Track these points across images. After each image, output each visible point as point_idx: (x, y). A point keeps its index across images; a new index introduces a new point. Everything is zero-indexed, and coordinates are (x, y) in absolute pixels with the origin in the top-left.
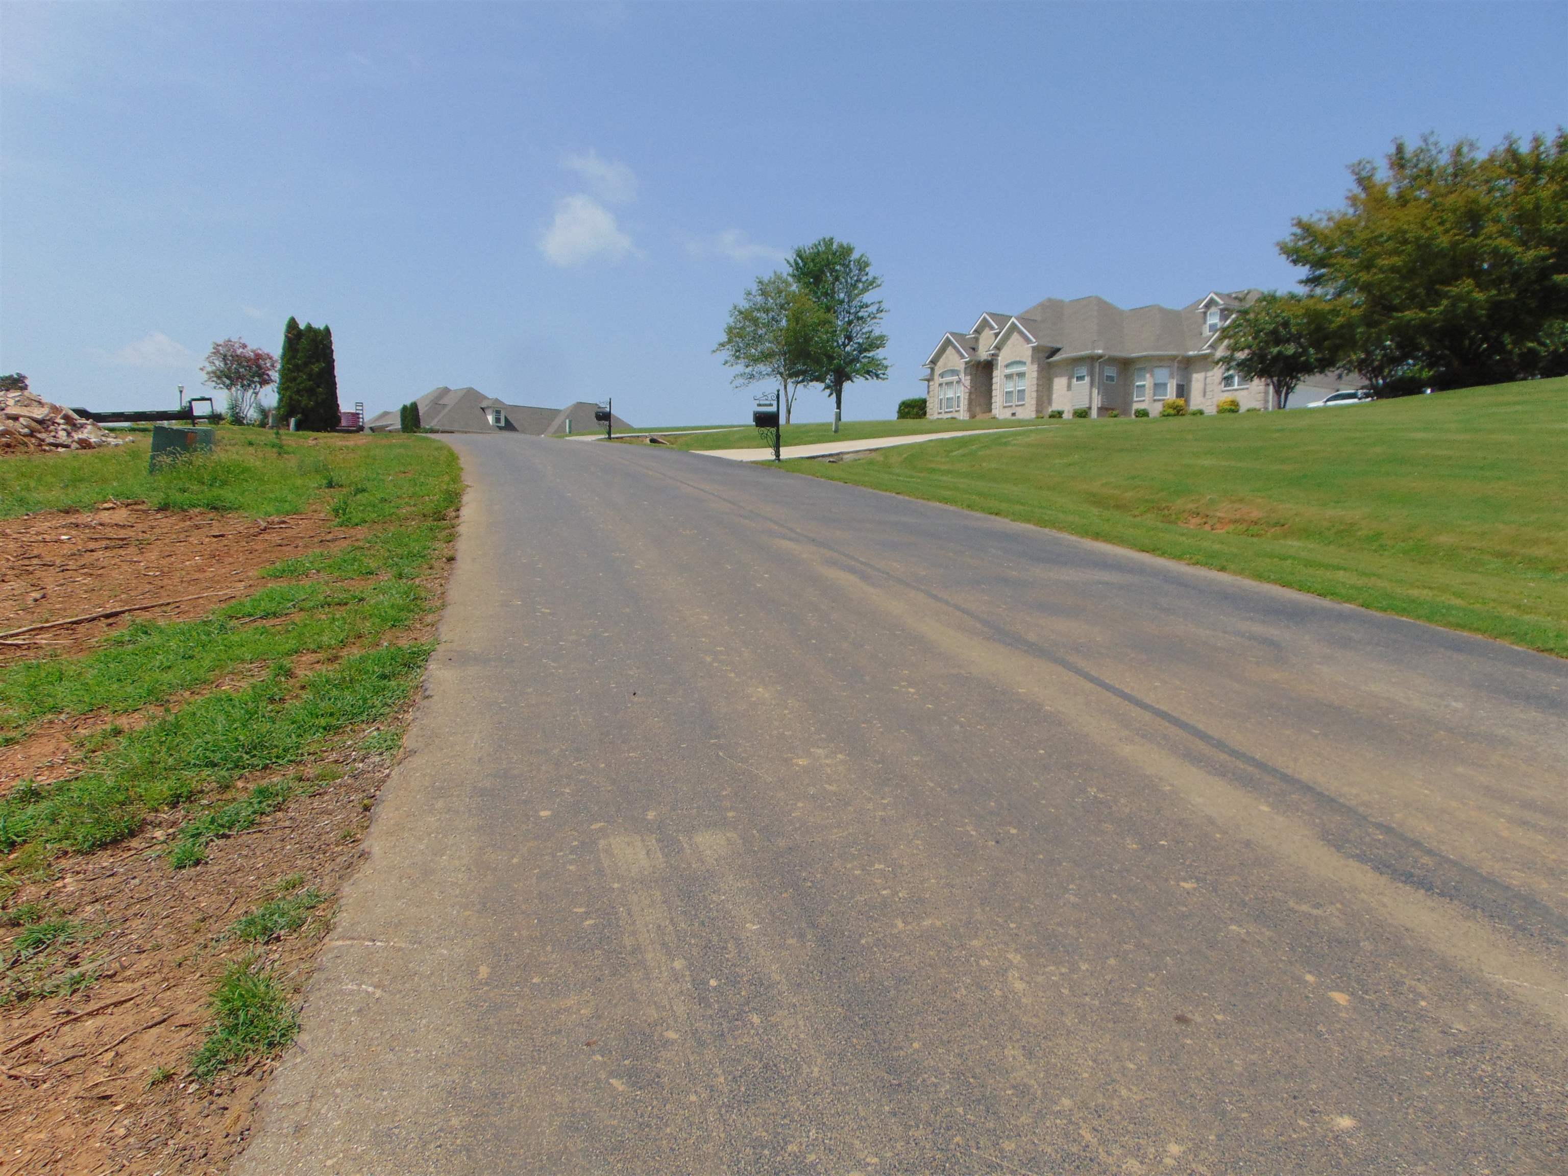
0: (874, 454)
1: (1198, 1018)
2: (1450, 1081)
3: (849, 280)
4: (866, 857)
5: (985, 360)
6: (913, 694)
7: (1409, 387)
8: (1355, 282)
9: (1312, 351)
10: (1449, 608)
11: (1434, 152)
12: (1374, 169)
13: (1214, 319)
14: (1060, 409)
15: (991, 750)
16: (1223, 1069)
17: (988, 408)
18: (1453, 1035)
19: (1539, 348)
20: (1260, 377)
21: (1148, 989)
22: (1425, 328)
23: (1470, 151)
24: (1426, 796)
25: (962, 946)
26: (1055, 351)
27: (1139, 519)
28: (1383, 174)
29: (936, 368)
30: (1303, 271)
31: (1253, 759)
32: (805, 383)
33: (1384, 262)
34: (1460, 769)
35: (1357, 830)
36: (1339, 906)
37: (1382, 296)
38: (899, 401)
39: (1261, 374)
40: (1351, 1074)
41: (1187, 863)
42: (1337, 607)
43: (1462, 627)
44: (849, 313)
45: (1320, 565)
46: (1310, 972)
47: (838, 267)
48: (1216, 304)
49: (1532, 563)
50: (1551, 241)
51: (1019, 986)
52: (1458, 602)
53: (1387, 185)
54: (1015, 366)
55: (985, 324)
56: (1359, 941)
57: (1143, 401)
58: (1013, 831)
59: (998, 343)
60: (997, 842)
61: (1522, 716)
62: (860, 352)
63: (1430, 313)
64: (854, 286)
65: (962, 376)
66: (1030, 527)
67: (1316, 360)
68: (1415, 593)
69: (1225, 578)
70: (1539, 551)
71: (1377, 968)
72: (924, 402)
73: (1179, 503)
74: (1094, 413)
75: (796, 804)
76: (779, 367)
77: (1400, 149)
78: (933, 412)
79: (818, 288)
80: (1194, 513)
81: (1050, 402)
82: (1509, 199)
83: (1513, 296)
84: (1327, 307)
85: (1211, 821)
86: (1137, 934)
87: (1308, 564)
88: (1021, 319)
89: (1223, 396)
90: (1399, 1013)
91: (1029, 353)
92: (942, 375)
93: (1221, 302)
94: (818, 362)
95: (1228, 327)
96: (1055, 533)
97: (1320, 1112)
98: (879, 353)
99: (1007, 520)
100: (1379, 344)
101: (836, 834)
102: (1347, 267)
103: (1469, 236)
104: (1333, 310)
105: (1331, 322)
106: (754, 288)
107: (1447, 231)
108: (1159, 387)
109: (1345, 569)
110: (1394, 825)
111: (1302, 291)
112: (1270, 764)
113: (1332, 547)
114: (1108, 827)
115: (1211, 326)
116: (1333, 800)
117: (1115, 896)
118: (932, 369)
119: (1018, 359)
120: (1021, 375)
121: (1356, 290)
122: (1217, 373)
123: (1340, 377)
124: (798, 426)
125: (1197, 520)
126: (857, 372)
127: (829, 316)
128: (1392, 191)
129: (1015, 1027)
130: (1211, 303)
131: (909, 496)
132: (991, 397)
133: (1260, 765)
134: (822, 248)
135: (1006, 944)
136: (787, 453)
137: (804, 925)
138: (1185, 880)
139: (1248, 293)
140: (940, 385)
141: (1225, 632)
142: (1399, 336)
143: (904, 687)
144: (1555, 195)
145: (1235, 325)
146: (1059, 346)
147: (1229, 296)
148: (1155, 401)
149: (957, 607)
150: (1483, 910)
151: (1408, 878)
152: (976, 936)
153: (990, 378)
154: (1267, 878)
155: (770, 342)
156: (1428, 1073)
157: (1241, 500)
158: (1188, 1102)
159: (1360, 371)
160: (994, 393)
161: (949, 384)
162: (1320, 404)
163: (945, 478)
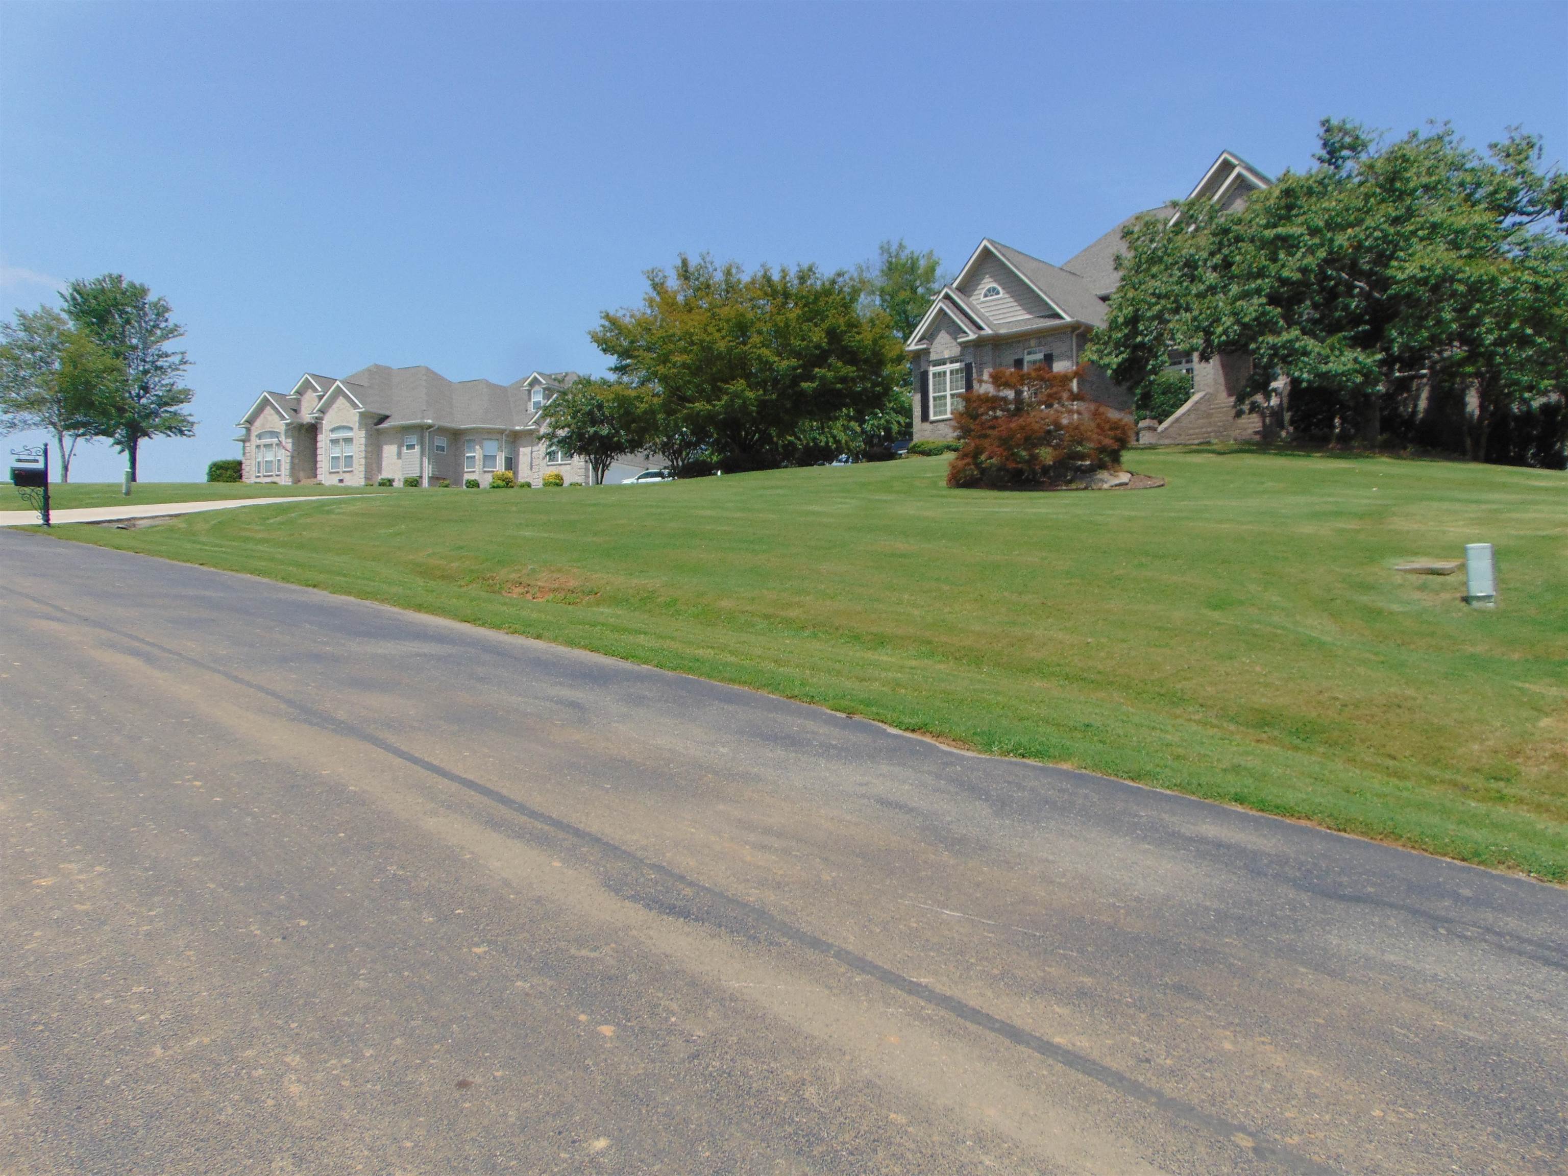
0: (175, 521)
1: (478, 1080)
2: (688, 1083)
3: (143, 324)
4: (122, 982)
5: (308, 423)
6: (200, 787)
7: (700, 470)
8: (655, 374)
9: (622, 432)
10: (726, 665)
11: (711, 270)
12: (665, 277)
13: (538, 397)
14: (390, 477)
15: (286, 839)
16: (498, 1123)
17: (313, 471)
18: (694, 1041)
19: (796, 441)
20: (580, 454)
21: (432, 1061)
22: (711, 418)
23: (737, 273)
24: (692, 833)
25: (233, 1060)
26: (384, 418)
27: (465, 589)
28: (673, 283)
29: (253, 428)
30: (612, 360)
31: (550, 817)
32: (88, 437)
33: (678, 359)
34: (721, 807)
35: (634, 874)
36: (613, 945)
37: (678, 389)
38: (209, 463)
39: (581, 450)
40: (610, 1098)
41: (481, 927)
42: (636, 667)
43: (732, 680)
44: (145, 361)
45: (625, 630)
46: (583, 1012)
47: (129, 309)
48: (540, 383)
49: (788, 622)
50: (798, 355)
51: (295, 1089)
52: (733, 659)
53: (676, 292)
54: (341, 431)
55: (307, 385)
56: (627, 975)
57: (474, 472)
58: (304, 923)
59: (322, 406)
60: (284, 938)
61: (771, 755)
62: (160, 405)
63: (714, 406)
64: (151, 332)
65: (283, 438)
66: (351, 599)
67: (627, 441)
68: (700, 652)
69: (540, 644)
70: (793, 613)
71: (639, 997)
72: (240, 463)
73: (503, 573)
74: (425, 482)
75: (31, 934)
76: (51, 416)
77: (685, 263)
78: (250, 475)
79: (104, 331)
80: (516, 582)
81: (380, 470)
82: (767, 316)
83: (774, 397)
84: (633, 394)
85: (507, 883)
86: (426, 1008)
87: (615, 629)
88: (345, 382)
89: (548, 470)
90: (653, 1033)
91: (357, 418)
92: (260, 436)
93: (544, 382)
94: (105, 413)
95: (550, 406)
96: (376, 605)
97: (580, 1141)
98: (184, 409)
99: (325, 592)
100: (677, 429)
101: (84, 960)
102: (648, 361)
103: (740, 344)
104: (639, 397)
105: (637, 408)
106: (14, 322)
107: (723, 338)
108: (489, 459)
109: (645, 633)
110: (665, 864)
111: (612, 377)
112: (565, 821)
113: (637, 613)
114: (406, 903)
115: (534, 403)
116: (616, 848)
117: (406, 974)
118: (248, 430)
119: (345, 424)
120: (348, 440)
121: (656, 381)
122: (542, 448)
123: (647, 457)
124: (79, 486)
125: (520, 590)
126: (156, 428)
127: (119, 363)
128: (680, 298)
129: (286, 1136)
130: (535, 382)
131: (215, 567)
132: (316, 462)
133: (558, 824)
134: (107, 285)
135: (285, 1047)
136: (58, 516)
137: (28, 1078)
138: (477, 945)
139: (567, 374)
140: (258, 447)
141: (536, 698)
142: (692, 424)
143: (189, 780)
144: (799, 317)
145: (555, 404)
146: (387, 413)
147: (550, 376)
148: (485, 472)
149: (260, 688)
150: (726, 927)
151: (672, 910)
152: (251, 1046)
153: (315, 441)
154: (553, 930)
155: (37, 386)
156: (672, 1080)
157: (559, 570)
158: (461, 1165)
159: (664, 453)
160: (319, 458)
161: (268, 446)
162: (633, 480)
163: (259, 547)
